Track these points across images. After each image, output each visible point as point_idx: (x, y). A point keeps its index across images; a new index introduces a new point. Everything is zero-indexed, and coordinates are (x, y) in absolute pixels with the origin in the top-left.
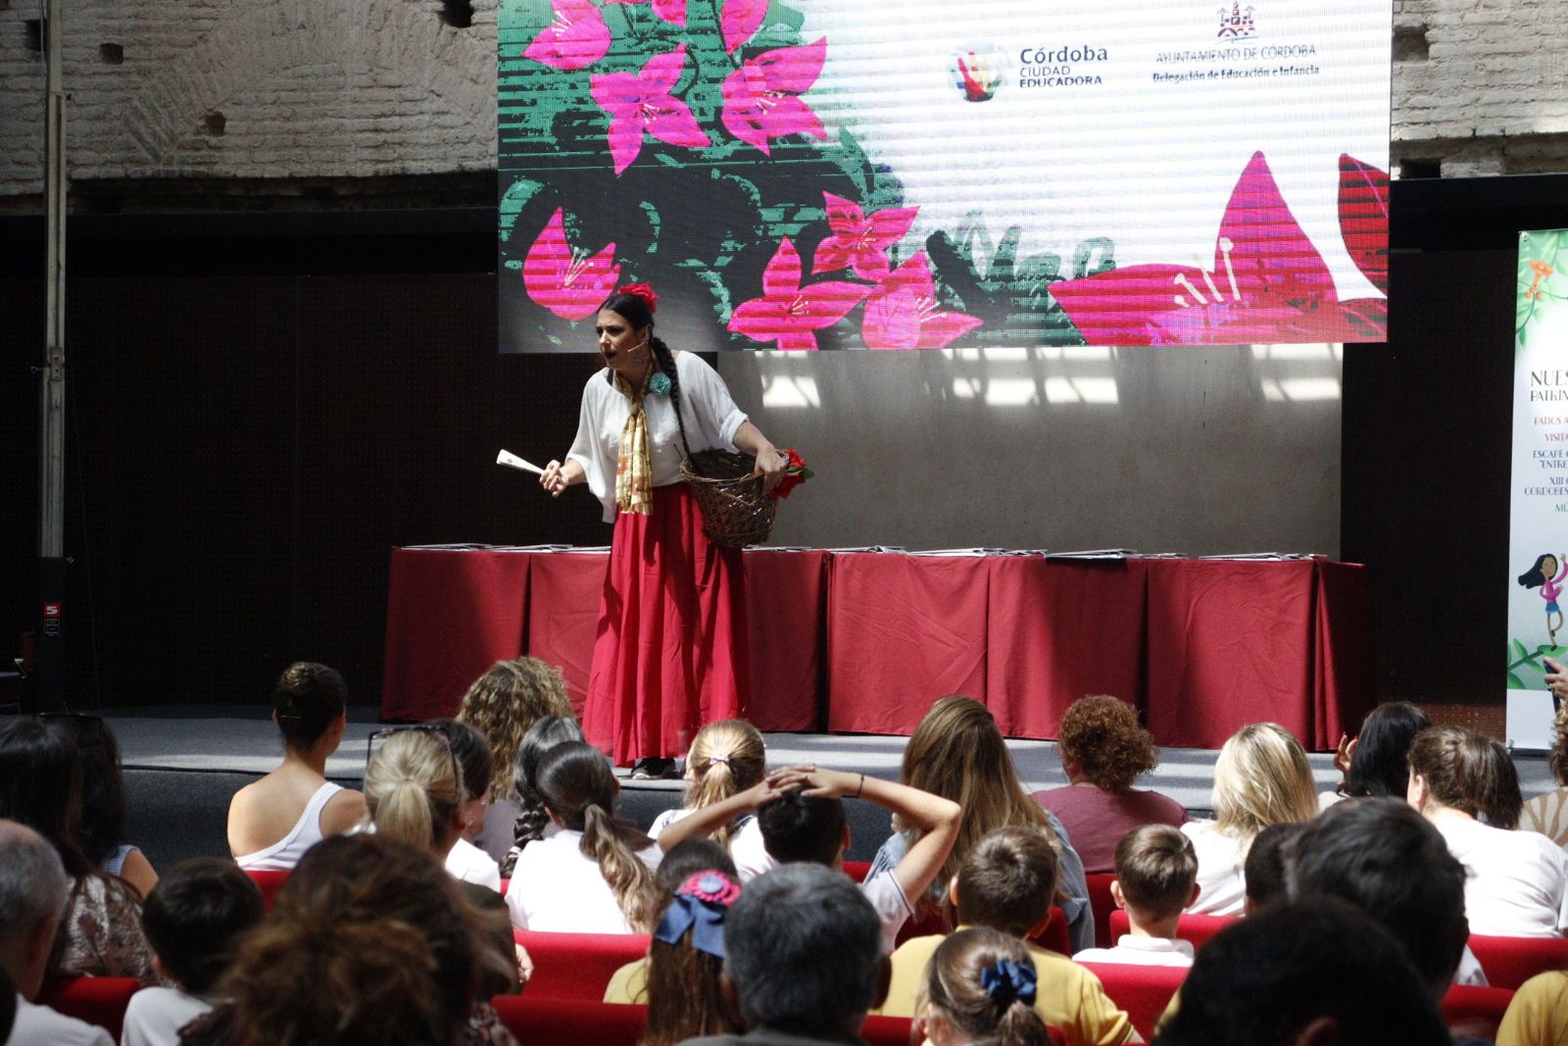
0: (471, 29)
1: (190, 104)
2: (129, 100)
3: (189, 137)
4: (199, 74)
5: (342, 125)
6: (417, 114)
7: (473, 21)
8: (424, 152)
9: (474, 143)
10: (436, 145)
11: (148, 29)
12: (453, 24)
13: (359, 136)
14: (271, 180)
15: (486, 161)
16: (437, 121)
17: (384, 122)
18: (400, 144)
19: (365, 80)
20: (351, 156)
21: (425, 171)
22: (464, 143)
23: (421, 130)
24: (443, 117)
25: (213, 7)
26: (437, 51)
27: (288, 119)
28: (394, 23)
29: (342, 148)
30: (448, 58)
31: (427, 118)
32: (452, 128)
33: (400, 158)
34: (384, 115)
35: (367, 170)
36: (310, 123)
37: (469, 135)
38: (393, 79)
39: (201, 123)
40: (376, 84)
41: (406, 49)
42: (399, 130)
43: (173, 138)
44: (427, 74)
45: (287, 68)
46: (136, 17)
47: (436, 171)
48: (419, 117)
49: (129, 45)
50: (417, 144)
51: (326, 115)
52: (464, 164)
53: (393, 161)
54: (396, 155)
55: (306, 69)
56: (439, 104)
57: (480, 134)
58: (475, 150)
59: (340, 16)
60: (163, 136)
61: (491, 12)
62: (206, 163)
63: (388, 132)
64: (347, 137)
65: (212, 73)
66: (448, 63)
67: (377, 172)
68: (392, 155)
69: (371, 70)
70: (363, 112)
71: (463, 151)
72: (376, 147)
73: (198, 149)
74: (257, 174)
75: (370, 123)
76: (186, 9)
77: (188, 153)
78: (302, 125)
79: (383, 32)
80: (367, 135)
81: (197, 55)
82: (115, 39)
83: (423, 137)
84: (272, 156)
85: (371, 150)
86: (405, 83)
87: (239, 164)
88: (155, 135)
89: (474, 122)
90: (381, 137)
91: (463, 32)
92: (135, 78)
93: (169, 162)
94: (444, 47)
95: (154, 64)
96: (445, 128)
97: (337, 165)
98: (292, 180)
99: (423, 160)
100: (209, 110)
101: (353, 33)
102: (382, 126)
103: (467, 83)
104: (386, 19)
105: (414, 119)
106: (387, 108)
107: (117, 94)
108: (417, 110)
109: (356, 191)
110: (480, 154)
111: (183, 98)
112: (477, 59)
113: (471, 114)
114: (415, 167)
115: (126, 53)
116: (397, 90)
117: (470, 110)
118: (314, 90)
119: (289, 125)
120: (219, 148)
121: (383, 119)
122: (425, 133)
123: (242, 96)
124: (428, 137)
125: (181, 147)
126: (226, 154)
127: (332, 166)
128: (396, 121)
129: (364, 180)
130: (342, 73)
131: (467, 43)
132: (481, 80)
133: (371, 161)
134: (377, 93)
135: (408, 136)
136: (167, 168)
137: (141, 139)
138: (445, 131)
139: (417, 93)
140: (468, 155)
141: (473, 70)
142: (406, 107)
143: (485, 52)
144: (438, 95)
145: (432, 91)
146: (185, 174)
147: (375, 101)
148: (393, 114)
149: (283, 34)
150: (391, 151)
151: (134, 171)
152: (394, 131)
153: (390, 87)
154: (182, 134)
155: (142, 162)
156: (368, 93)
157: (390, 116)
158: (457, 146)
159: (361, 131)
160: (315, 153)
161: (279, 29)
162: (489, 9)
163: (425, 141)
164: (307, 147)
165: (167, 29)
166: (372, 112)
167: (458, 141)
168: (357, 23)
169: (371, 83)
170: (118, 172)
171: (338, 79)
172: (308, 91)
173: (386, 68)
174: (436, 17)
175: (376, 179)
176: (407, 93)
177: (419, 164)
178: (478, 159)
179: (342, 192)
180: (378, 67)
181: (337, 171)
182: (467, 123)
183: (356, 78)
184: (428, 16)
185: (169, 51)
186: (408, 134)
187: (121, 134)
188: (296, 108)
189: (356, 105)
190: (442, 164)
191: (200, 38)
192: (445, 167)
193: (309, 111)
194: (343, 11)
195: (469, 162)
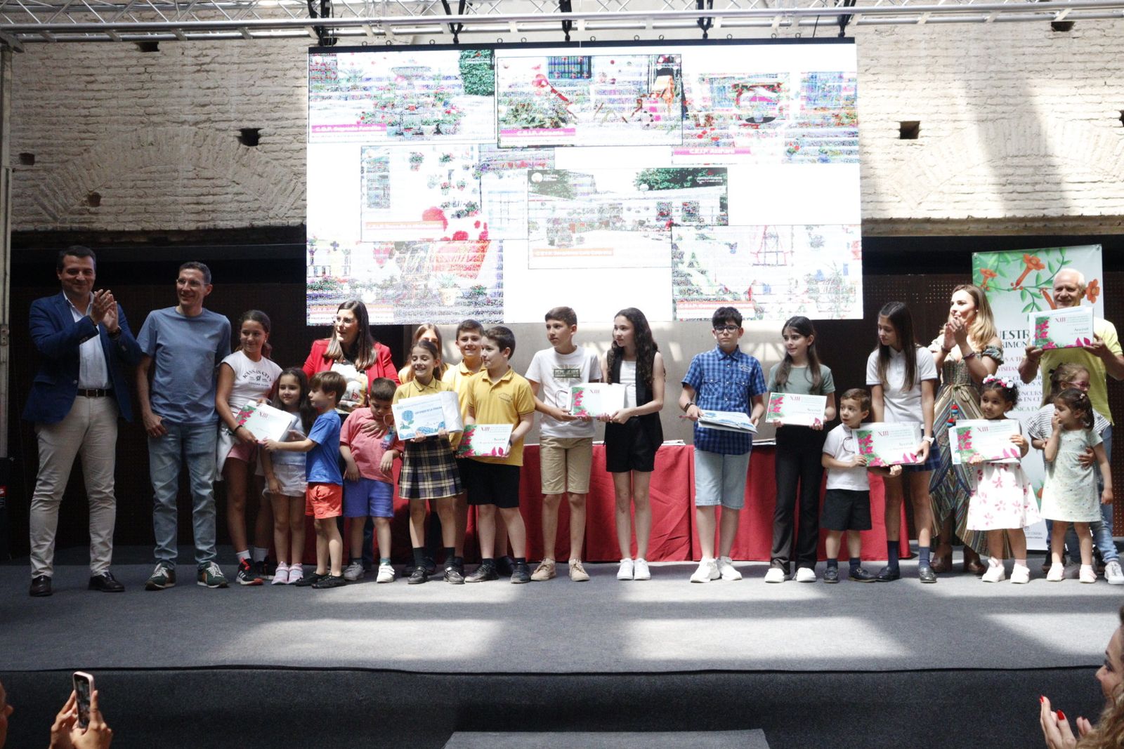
0: (258, 147)
1: (78, 188)
2: (38, 186)
3: (77, 207)
4: (85, 171)
5: (176, 200)
6: (223, 194)
7: (260, 142)
8: (228, 216)
9: (260, 211)
10: (236, 212)
11: (52, 145)
12: (245, 144)
13: (187, 207)
14: (130, 233)
16: (236, 198)
17: (202, 199)
18: (213, 211)
19: (191, 175)
20: (181, 218)
21: (229, 227)
22: (254, 211)
23: (226, 203)
24: (241, 196)
25: (94, 133)
26: (237, 158)
27: (141, 197)
28: (210, 143)
29: (177, 213)
30: (244, 162)
31: (230, 196)
32: (246, 202)
33: (213, 219)
34: (202, 195)
35: (192, 226)
36: (155, 199)
37: (257, 206)
38: (209, 174)
39: (85, 199)
40: (198, 177)
41: (217, 157)
42: (212, 203)
43: (66, 208)
44: (230, 171)
45: (141, 168)
46: (44, 138)
47: (235, 227)
48: (225, 196)
49: (40, 154)
50: (224, 211)
51: (166, 194)
52: (253, 223)
53: (208, 221)
54: (210, 218)
55: (153, 168)
56: (237, 189)
57: (263, 205)
58: (261, 215)
59: (176, 138)
60: (60, 207)
61: (271, 138)
62: (87, 222)
63: (205, 204)
64: (179, 208)
65: (92, 171)
66: (244, 165)
67: (198, 228)
68: (207, 217)
69: (195, 169)
70: (190, 193)
71: (253, 215)
72: (198, 213)
73: (81, 214)
74: (121, 228)
75: (195, 199)
76: (77, 134)
77: (76, 216)
78: (150, 200)
79: (203, 147)
80: (192, 206)
81: (83, 160)
82: (29, 151)
83: (227, 207)
84: (130, 218)
85: (195, 215)
86: (216, 176)
87: (109, 223)
88: (54, 206)
89: (260, 199)
90: (201, 207)
91: (253, 149)
92: (41, 173)
93: (64, 221)
94: (241, 157)
95: (55, 165)
96: (242, 202)
97: (172, 223)
98: (144, 232)
99: (227, 220)
100: (90, 192)
101: (184, 148)
102: (201, 201)
103: (256, 177)
104: (204, 140)
105: (222, 197)
106: (205, 191)
107: (32, 182)
108: (225, 192)
109: (183, 239)
111: (73, 185)
112: (263, 162)
113: (258, 194)
114: (222, 224)
115: (36, 159)
116: (211, 181)
117: (258, 192)
118: (158, 180)
119: (142, 200)
120: (96, 214)
121: (202, 197)
122: (230, 205)
123: (112, 183)
125: (72, 213)
126: (100, 217)
127: (169, 224)
129: (189, 232)
130: (176, 171)
131: (256, 154)
132: (265, 175)
133: (194, 221)
134: (198, 182)
136: (61, 225)
137: (45, 208)
138: (242, 204)
139: (224, 182)
140: (256, 218)
141: (260, 169)
142: (217, 190)
143: (268, 159)
144: (237, 184)
145: (234, 181)
146: (74, 229)
147: (198, 187)
148: (209, 194)
149: (139, 148)
150: (207, 215)
151: (41, 227)
152: (209, 204)
153: (207, 179)
154: (72, 206)
155: (47, 222)
156: (192, 182)
157: (207, 195)
158: (249, 213)
159: (188, 204)
160: (158, 217)
161: (135, 145)
162: (270, 135)
163: (229, 210)
164: (153, 213)
165: (63, 145)
166: (195, 193)
167: (250, 209)
168: (186, 143)
169: (195, 176)
170: (30, 227)
171: (173, 174)
172: (154, 181)
173: (205, 168)
174: (236, 140)
175: (198, 231)
176: (218, 182)
177: (225, 222)
178: (263, 220)
179: (174, 239)
180: (200, 167)
181: (173, 226)
182: (256, 200)
183: (185, 173)
184: (231, 139)
185: (65, 157)
186: (218, 206)
187: (32, 205)
188: (146, 191)
189: (185, 189)
191: (85, 150)
192: (241, 224)
193: (155, 192)
194: (177, 135)
195: (256, 222)
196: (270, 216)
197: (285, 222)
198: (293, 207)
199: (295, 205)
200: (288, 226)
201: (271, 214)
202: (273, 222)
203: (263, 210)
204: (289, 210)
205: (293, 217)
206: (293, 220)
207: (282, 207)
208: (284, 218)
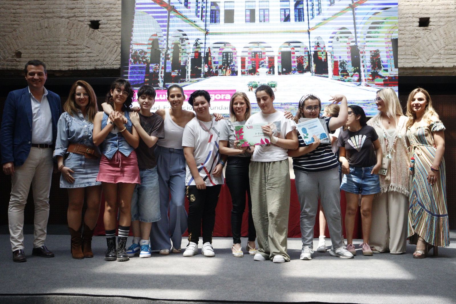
0: (99, 30)
1: (11, 49)
3: (10, 58)
4: (14, 40)
5: (58, 55)
6: (82, 53)
7: (100, 27)
8: (84, 64)
9: (99, 61)
10: (88, 62)
12: (92, 28)
13: (64, 59)
16: (88, 55)
17: (72, 55)
18: (77, 61)
19: (66, 43)
20: (61, 64)
21: (84, 69)
22: (96, 61)
23: (83, 57)
24: (90, 54)
25: (18, 21)
26: (88, 35)
27: (41, 54)
28: (75, 27)
29: (59, 62)
30: (92, 37)
31: (85, 54)
32: (93, 57)
33: (76, 65)
34: (71, 53)
35: (67, 68)
36: (48, 55)
37: (98, 59)
38: (75, 43)
39: (14, 54)
40: (69, 44)
41: (79, 35)
42: (76, 57)
43: (4, 59)
44: (85, 41)
45: (42, 39)
47: (87, 69)
48: (83, 54)
50: (82, 61)
51: (53, 53)
52: (96, 67)
53: (74, 66)
54: (75, 64)
55: (47, 40)
56: (89, 50)
57: (101, 59)
58: (100, 63)
59: (58, 25)
60: (2, 58)
61: (105, 25)
62: (14, 66)
63: (73, 58)
64: (60, 59)
65: (17, 40)
66: (92, 39)
67: (69, 69)
68: (73, 64)
69: (68, 40)
70: (65, 52)
71: (96, 63)
72: (69, 62)
73: (13, 62)
75: (67, 55)
76: (10, 22)
77: (9, 63)
78: (46, 55)
79: (72, 30)
80: (66, 58)
81: (13, 35)
83: (84, 59)
85: (68, 63)
86: (78, 44)
90: (71, 59)
91: (96, 30)
93: (3, 65)
94: (90, 34)
96: (91, 57)
97: (57, 67)
100: (16, 51)
101: (62, 30)
102: (71, 56)
103: (99, 45)
104: (73, 26)
105: (81, 54)
106: (72, 51)
108: (82, 52)
109: (62, 75)
111: (8, 47)
112: (101, 37)
113: (99, 53)
114: (81, 68)
116: (76, 46)
117: (99, 52)
118: (50, 46)
119: (42, 55)
120: (19, 62)
121: (71, 54)
122: (85, 58)
123: (27, 47)
125: (7, 61)
126: (21, 63)
127: (55, 67)
128: (75, 55)
129: (65, 72)
130: (59, 41)
131: (98, 33)
132: (102, 44)
133: (67, 66)
134: (69, 47)
135: (79, 59)
136: (2, 67)
138: (90, 58)
139: (82, 47)
140: (98, 64)
141: (99, 41)
142: (79, 51)
143: (103, 36)
144: (89, 48)
145: (87, 47)
146: (8, 69)
147: (69, 49)
148: (75, 53)
149: (40, 30)
150: (74, 63)
152: (74, 57)
153: (74, 45)
154: (8, 57)
156: (66, 47)
157: (74, 53)
158: (94, 62)
159: (65, 57)
160: (50, 63)
161: (39, 28)
162: (105, 24)
163: (84, 60)
164: (47, 62)
165: (3, 27)
166: (68, 52)
167: (94, 60)
168: (64, 27)
169: (68, 44)
171: (57, 43)
172: (48, 46)
173: (73, 40)
174: (88, 26)
175: (69, 70)
176: (79, 47)
177: (82, 67)
178: (101, 66)
179: (58, 75)
180: (70, 39)
181: (57, 68)
182: (98, 56)
183: (63, 42)
184: (86, 26)
185: (4, 34)
186: (79, 58)
188: (44, 50)
189: (63, 50)
190: (90, 67)
191: (14, 30)
194: (59, 23)
195: (98, 67)
196: (105, 64)
197: (112, 67)
198: (116, 59)
199: (117, 59)
200: (113, 69)
201: (105, 63)
202: (106, 67)
203: (101, 61)
204: (113, 61)
205: (116, 64)
206: (116, 66)
207: (110, 59)
208: (111, 65)
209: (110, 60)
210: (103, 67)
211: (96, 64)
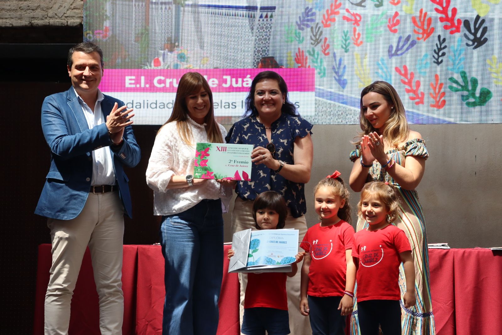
8: (7, 14)
9: (39, 10)
10: (16, 10)
15: (47, 21)
21: (8, 25)
22: (33, 10)
37: (36, 5)
47: (15, 25)
52: (32, 21)
58: (40, 14)
99: (6, 18)
110: (43, 16)
124: (10, 5)
140: (35, 16)
158: (28, 11)
163: (9, 8)
167: (29, 8)
177: (4, 20)
190: (19, 21)
192: (21, 23)
195: (36, 21)
196: (50, 15)
197: (64, 22)
198: (72, 7)
199: (74, 5)
200: (67, 25)
201: (51, 13)
202: (52, 21)
203: (43, 10)
204: (68, 10)
205: (72, 17)
206: (72, 20)
207: (61, 6)
208: (63, 18)
209: (61, 8)
210: (46, 22)
211: (32, 15)
